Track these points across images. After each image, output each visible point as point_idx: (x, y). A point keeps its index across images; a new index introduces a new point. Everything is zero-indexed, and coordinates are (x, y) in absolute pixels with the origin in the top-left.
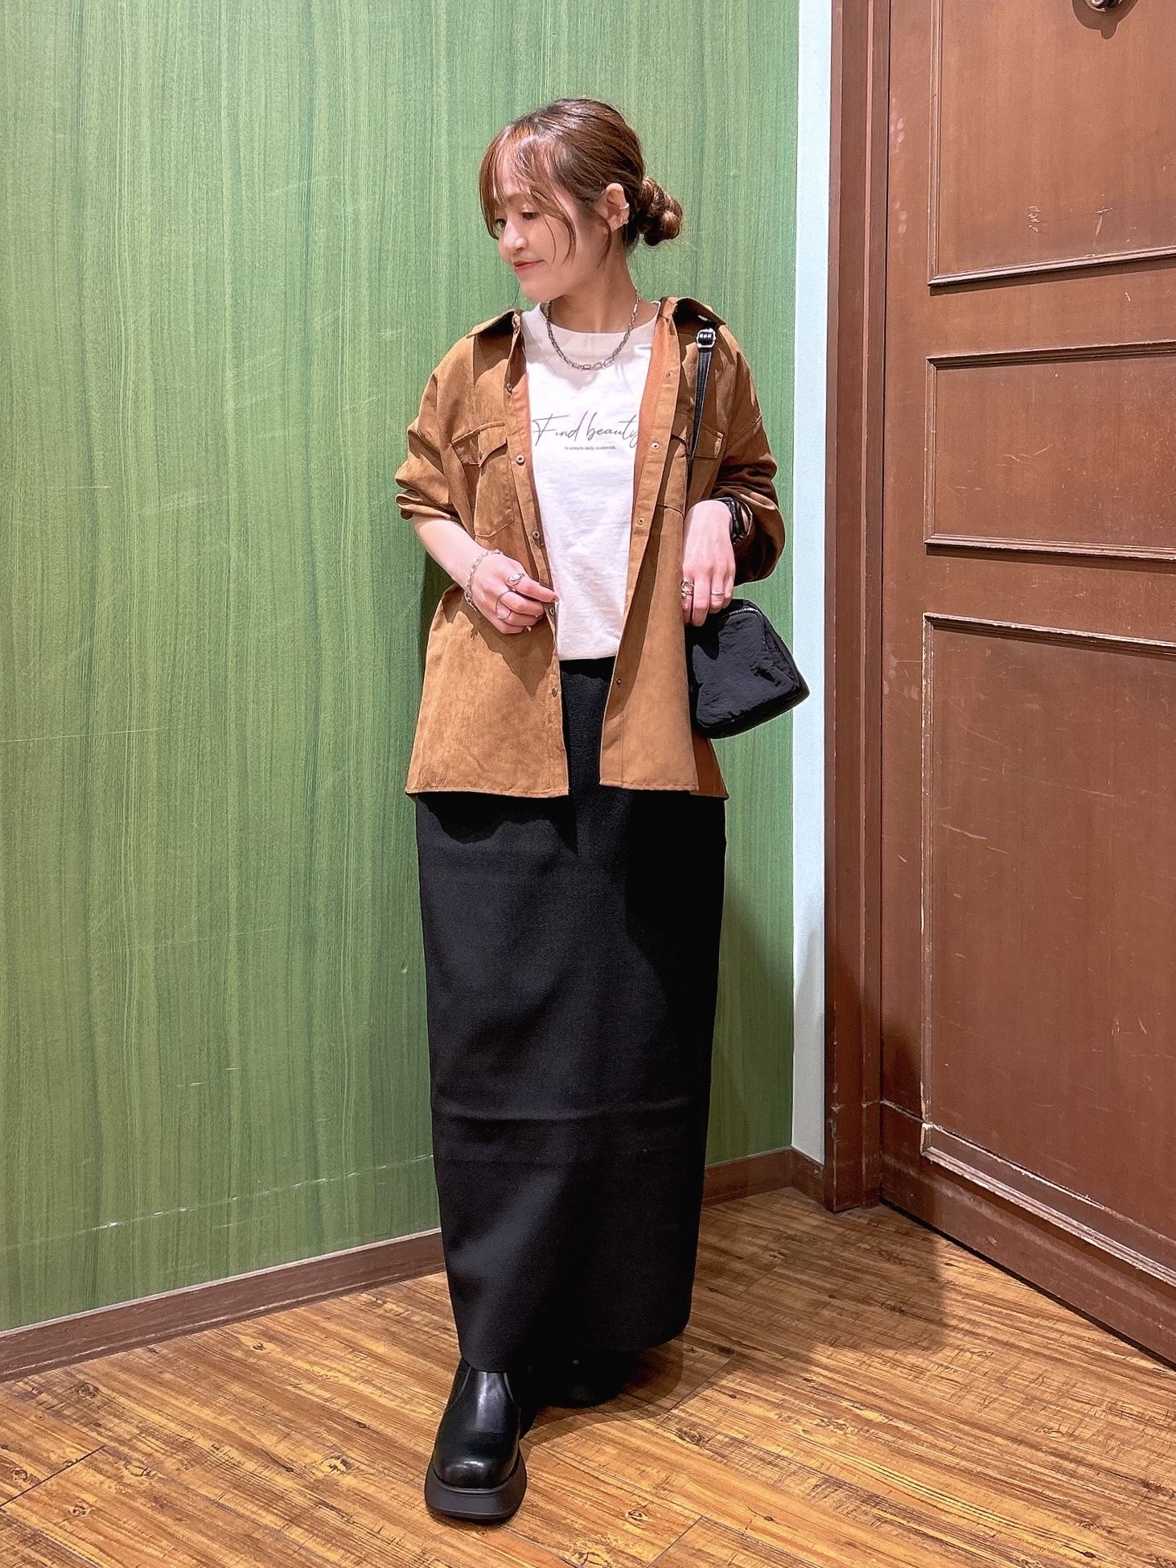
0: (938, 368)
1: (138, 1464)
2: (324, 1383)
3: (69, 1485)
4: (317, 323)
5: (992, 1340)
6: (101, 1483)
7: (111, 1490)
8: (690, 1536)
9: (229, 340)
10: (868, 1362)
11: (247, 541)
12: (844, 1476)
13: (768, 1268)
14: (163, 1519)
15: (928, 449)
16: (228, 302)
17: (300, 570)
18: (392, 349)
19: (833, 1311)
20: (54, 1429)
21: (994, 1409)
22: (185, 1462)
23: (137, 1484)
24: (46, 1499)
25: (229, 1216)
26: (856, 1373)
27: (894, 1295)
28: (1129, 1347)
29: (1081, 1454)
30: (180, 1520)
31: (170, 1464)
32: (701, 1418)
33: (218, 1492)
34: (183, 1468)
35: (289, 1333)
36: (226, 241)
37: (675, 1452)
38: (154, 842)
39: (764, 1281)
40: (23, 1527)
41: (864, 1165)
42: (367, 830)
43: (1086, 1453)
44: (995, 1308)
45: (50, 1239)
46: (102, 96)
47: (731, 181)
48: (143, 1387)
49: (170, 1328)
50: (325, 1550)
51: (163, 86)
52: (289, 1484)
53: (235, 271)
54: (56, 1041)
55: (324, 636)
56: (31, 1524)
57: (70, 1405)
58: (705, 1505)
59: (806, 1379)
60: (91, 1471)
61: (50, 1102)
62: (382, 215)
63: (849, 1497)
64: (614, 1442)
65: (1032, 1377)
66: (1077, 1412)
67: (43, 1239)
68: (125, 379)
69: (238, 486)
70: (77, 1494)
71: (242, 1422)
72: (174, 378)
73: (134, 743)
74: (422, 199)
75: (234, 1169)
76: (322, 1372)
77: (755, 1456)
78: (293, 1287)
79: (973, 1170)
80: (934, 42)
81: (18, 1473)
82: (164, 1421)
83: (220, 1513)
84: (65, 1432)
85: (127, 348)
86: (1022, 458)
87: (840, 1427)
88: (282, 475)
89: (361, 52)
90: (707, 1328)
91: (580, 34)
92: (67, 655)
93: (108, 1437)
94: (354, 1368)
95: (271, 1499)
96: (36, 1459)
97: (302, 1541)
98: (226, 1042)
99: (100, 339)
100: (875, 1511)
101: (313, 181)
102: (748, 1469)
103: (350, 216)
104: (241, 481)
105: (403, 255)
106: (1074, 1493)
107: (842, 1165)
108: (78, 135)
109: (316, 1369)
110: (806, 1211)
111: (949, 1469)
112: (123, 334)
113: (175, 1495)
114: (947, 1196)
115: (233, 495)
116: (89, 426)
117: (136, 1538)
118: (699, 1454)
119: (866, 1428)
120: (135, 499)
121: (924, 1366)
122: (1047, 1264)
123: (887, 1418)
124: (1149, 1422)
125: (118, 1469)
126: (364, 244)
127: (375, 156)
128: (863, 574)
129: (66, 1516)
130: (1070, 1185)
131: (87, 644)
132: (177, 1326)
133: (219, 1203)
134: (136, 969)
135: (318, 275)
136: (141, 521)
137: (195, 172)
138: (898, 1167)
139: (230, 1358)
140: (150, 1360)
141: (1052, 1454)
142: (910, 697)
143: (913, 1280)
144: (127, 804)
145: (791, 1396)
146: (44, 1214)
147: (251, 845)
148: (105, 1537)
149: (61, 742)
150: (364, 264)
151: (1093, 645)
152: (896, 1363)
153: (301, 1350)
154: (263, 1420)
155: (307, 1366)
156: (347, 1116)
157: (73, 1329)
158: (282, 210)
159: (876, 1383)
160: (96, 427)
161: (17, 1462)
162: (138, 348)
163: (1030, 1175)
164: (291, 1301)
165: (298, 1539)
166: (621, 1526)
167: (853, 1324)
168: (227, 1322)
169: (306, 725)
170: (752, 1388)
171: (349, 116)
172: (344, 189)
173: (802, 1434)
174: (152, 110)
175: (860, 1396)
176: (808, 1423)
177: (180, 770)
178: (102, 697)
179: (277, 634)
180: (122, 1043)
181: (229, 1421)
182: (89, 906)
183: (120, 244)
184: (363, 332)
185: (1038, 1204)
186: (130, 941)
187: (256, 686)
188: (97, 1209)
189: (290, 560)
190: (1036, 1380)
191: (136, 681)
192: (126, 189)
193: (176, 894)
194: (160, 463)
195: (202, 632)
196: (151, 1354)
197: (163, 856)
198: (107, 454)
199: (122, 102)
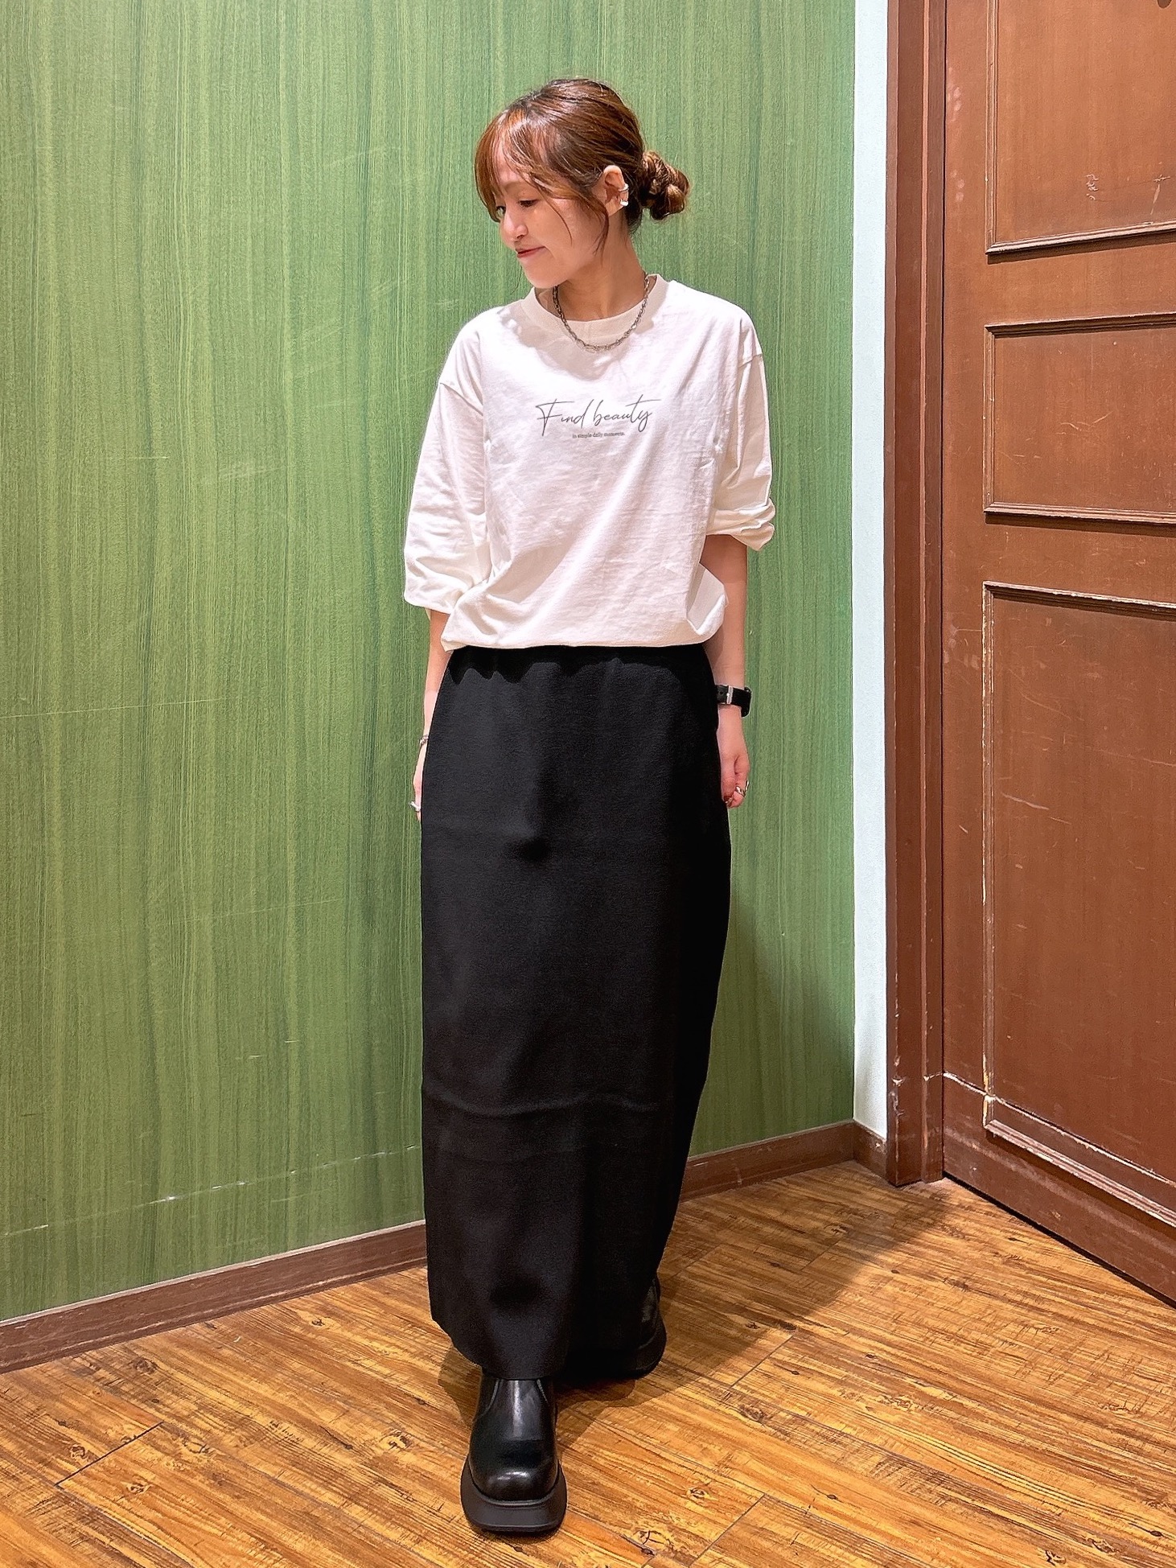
0: (996, 337)
1: (196, 1441)
2: (383, 1360)
3: (127, 1462)
4: (375, 292)
5: (1056, 1315)
7: (170, 1467)
8: (753, 1515)
9: (287, 310)
10: (932, 1338)
11: (305, 511)
12: (908, 1454)
13: (830, 1243)
14: (221, 1496)
15: (987, 417)
16: (287, 272)
17: (358, 538)
18: (449, 318)
19: (895, 1286)
20: (112, 1405)
21: (1059, 1386)
22: (244, 1439)
23: (195, 1461)
24: (104, 1476)
25: (287, 1189)
26: (919, 1349)
27: (958, 1270)
29: (1147, 1432)
30: (238, 1497)
31: (229, 1441)
32: (763, 1395)
33: (277, 1469)
34: (241, 1445)
35: (348, 1308)
36: (285, 214)
37: (734, 1428)
38: (213, 813)
39: (826, 1256)
40: (80, 1504)
41: (926, 1138)
43: (1153, 1430)
44: (1059, 1284)
45: (108, 1213)
46: (161, 68)
47: (788, 150)
48: (201, 1363)
49: (229, 1303)
50: (384, 1528)
51: (222, 58)
52: (349, 1461)
53: (293, 241)
54: (114, 1014)
55: (382, 606)
56: (89, 1502)
57: (128, 1381)
58: (768, 1483)
59: (868, 1356)
60: (149, 1447)
61: (108, 1074)
62: (440, 186)
63: (913, 1475)
64: (675, 1419)
65: (1097, 1353)
66: (1143, 1388)
67: (102, 1213)
68: (184, 350)
69: (296, 456)
70: (136, 1472)
71: (301, 1399)
72: (233, 349)
73: (192, 714)
75: (292, 1142)
76: (382, 1348)
77: (817, 1433)
78: (352, 1262)
79: (1036, 1143)
81: (75, 1449)
82: (223, 1398)
83: (280, 1491)
84: (122, 1408)
85: (185, 319)
86: (1081, 426)
87: (903, 1404)
88: (341, 445)
89: (419, 24)
90: (768, 1303)
91: (636, 4)
92: (125, 626)
93: (167, 1413)
94: (413, 1344)
95: (329, 1476)
96: (95, 1436)
97: (360, 1519)
98: (285, 1014)
99: (158, 310)
100: (940, 1489)
101: (371, 152)
102: (811, 1446)
103: (408, 186)
104: (300, 453)
105: (460, 225)
106: (1139, 1471)
107: (905, 1138)
108: (137, 107)
109: (375, 1344)
110: (868, 1185)
111: (1014, 1447)
112: (182, 305)
113: (234, 1472)
114: (1011, 1170)
115: (291, 465)
116: (147, 396)
117: (195, 1516)
118: (761, 1431)
119: (930, 1405)
120: (193, 470)
121: (988, 1342)
122: (1112, 1239)
123: (951, 1395)
125: (176, 1445)
126: (422, 215)
127: (433, 126)
128: (923, 543)
129: (124, 1493)
130: (1134, 1158)
131: (145, 615)
132: (237, 1301)
133: (277, 1176)
134: (195, 938)
135: (376, 246)
136: (199, 491)
137: (253, 143)
138: (960, 1140)
139: (289, 1334)
140: (208, 1336)
141: (1119, 1431)
142: (971, 668)
143: (976, 1255)
145: (853, 1372)
146: (101, 1189)
147: (310, 816)
148: (164, 1515)
149: (119, 714)
150: (422, 235)
151: (1154, 614)
152: (959, 1339)
153: (361, 1326)
154: (322, 1397)
155: (366, 1342)
156: (406, 1089)
157: (131, 1304)
158: (340, 180)
159: (940, 1359)
160: (155, 398)
161: (76, 1439)
162: (196, 319)
163: (1094, 1148)
164: (349, 1276)
165: (357, 1517)
166: (682, 1504)
167: (916, 1299)
168: (285, 1297)
169: (364, 695)
170: (814, 1364)
171: (407, 89)
172: (402, 160)
173: (866, 1411)
174: (210, 82)
175: (923, 1372)
176: (872, 1399)
177: (238, 741)
178: (160, 668)
179: (335, 604)
180: (180, 1015)
181: (287, 1397)
182: (147, 878)
183: (178, 216)
184: (421, 302)
185: (1102, 1178)
186: (188, 913)
187: (314, 655)
188: (155, 1183)
189: (348, 530)
190: (1102, 1356)
191: (194, 651)
192: (185, 161)
193: (234, 865)
194: (218, 434)
195: (260, 603)
196: (209, 1330)
197: (221, 827)
198: (166, 425)
199: (181, 74)
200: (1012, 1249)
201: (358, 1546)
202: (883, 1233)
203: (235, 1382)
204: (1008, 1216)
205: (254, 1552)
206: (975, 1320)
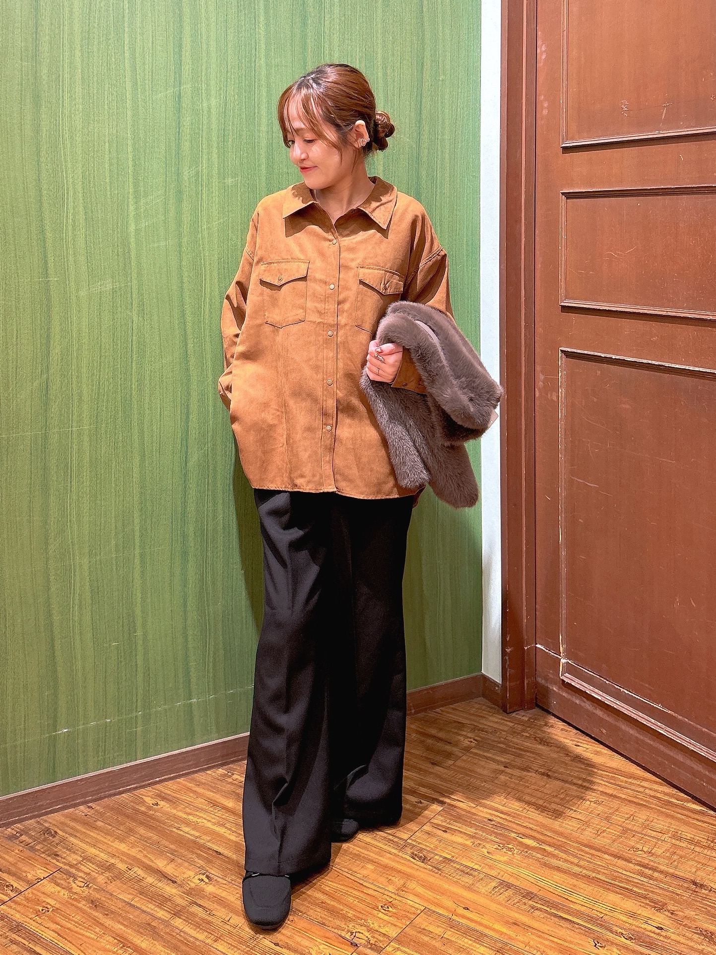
0: (567, 198)
1: (80, 879)
2: (196, 827)
3: (39, 894)
4: (186, 174)
5: (603, 793)
6: (59, 892)
7: (65, 897)
8: (418, 920)
9: (131, 186)
10: (527, 808)
11: (143, 310)
12: (512, 881)
13: (467, 749)
14: (97, 914)
15: (562, 247)
16: (131, 163)
17: (176, 327)
18: (232, 190)
19: (506, 776)
20: (30, 858)
21: (604, 837)
22: (111, 878)
23: (81, 892)
24: (25, 903)
25: (136, 724)
26: (519, 815)
27: (543, 765)
28: (686, 796)
29: (656, 865)
30: (107, 915)
31: (101, 879)
32: (425, 845)
33: (130, 897)
34: (109, 882)
35: (175, 795)
36: (129, 126)
37: (410, 867)
38: (88, 497)
39: (465, 757)
40: (11, 921)
41: (525, 684)
42: (219, 486)
43: (659, 864)
44: (605, 773)
45: (26, 741)
46: (51, 38)
47: (440, 83)
48: (85, 831)
49: (101, 793)
50: (195, 932)
51: (89, 31)
52: (174, 891)
53: (134, 144)
54: (29, 620)
55: (192, 368)
56: (16, 919)
57: (39, 843)
58: (427, 900)
59: (489, 820)
60: (53, 884)
61: (25, 657)
62: (225, 109)
63: (515, 894)
64: (372, 861)
65: (627, 816)
66: (654, 837)
67: (22, 741)
68: (67, 212)
69: (137, 276)
70: (44, 899)
71: (145, 852)
72: (97, 211)
73: (75, 436)
74: (250, 98)
75: (139, 694)
76: (195, 819)
77: (458, 869)
78: (177, 766)
79: (592, 688)
81: (7, 886)
82: (98, 852)
83: (132, 910)
84: (36, 860)
85: (68, 193)
86: (618, 255)
87: (510, 849)
88: (165, 270)
89: (211, 8)
90: (430, 788)
92: (33, 383)
93: (63, 863)
94: (213, 816)
95: (162, 901)
96: (19, 878)
97: (181, 927)
98: (134, 618)
99: (51, 188)
100: (531, 902)
101: (182, 88)
102: (454, 877)
103: (205, 109)
104: (139, 274)
106: (650, 889)
107: (512, 684)
108: (36, 63)
109: (191, 817)
110: (491, 713)
111: (575, 875)
112: (65, 185)
114: (576, 704)
115: (135, 282)
116: (44, 241)
117: (80, 927)
118: (424, 868)
119: (526, 850)
120: (74, 286)
121: (561, 810)
122: (636, 745)
123: (539, 843)
124: (698, 844)
125: (69, 883)
126: (214, 126)
127: (221, 71)
128: (523, 323)
129: (38, 913)
130: (650, 698)
131: (45, 376)
132: (105, 792)
133: (130, 716)
134: (78, 572)
135: (186, 146)
136: (77, 299)
137: (109, 84)
138: (546, 685)
139: (138, 812)
140: (89, 813)
141: (638, 865)
142: (553, 401)
143: (555, 756)
144: (71, 474)
145: (480, 830)
146: (22, 726)
147: (148, 497)
148: (61, 926)
149: (30, 437)
150: (214, 138)
151: (661, 369)
152: (544, 808)
153: (182, 806)
154: (158, 851)
155: (185, 816)
156: (209, 661)
157: (41, 795)
158: (163, 106)
159: (532, 821)
160: (49, 243)
161: (7, 880)
162: (75, 193)
163: (626, 691)
164: (175, 775)
165: (179, 926)
166: (376, 915)
167: (519, 784)
168: (136, 788)
169: (181, 422)
170: (456, 826)
171: (204, 47)
172: (201, 92)
173: (487, 854)
174: (82, 46)
175: (522, 829)
176: (491, 847)
177: (103, 451)
178: (54, 408)
179: (162, 367)
180: (70, 620)
181: (137, 852)
182: (48, 536)
183: (63, 130)
184: (214, 181)
185: (631, 709)
186: (74, 557)
187: (150, 400)
188: (55, 721)
189: (171, 321)
190: (629, 818)
191: (76, 398)
192: (66, 95)
193: (102, 528)
194: (89, 264)
195: (116, 367)
196: (89, 810)
197: (93, 505)
198: (56, 259)
199: (63, 42)
200: (577, 752)
201: (179, 944)
202: (499, 743)
203: (105, 843)
204: (575, 731)
205: (116, 949)
206: (554, 796)
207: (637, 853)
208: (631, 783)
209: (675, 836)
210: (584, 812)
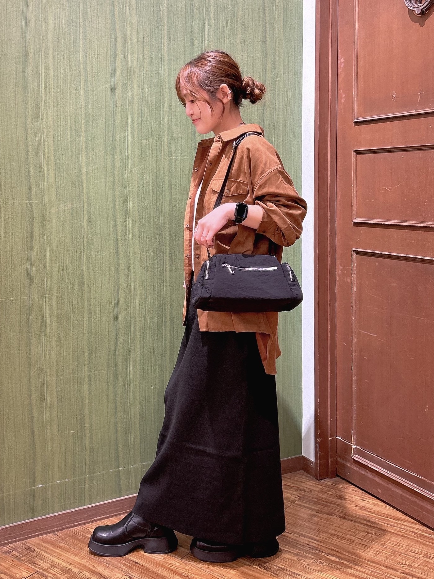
0: (357, 154)
4: (118, 137)
5: (380, 529)
9: (84, 144)
10: (332, 538)
11: (91, 222)
13: (293, 502)
15: (354, 185)
16: (83, 130)
17: (111, 233)
18: (146, 148)
19: (318, 518)
20: (18, 565)
21: (380, 556)
22: (69, 577)
25: (85, 483)
26: (326, 542)
27: (342, 512)
28: (432, 531)
29: (414, 573)
36: (82, 106)
37: (258, 573)
38: (56, 338)
39: (291, 507)
41: (330, 461)
42: (138, 334)
43: (416, 572)
44: (381, 517)
45: (16, 492)
46: (34, 50)
47: (277, 82)
48: (52, 549)
49: (62, 526)
51: (58, 46)
53: (85, 118)
54: (18, 415)
55: (121, 259)
57: (24, 556)
59: (308, 545)
61: (16, 439)
62: (143, 96)
65: (395, 543)
66: (413, 557)
67: (14, 492)
68: (44, 160)
69: (87, 201)
71: (90, 562)
72: (63, 159)
73: (47, 300)
74: (158, 90)
75: (87, 464)
77: (288, 574)
79: (372, 464)
80: (355, 28)
82: (61, 562)
84: (22, 566)
85: (44, 148)
86: (390, 189)
87: (321, 563)
88: (104, 196)
89: (134, 33)
91: (218, 26)
92: (22, 266)
93: (39, 568)
96: (11, 577)
98: (84, 415)
99: (34, 144)
101: (116, 83)
103: (130, 96)
104: (89, 200)
105: (150, 111)
107: (321, 462)
108: (25, 66)
110: (308, 480)
112: (43, 142)
114: (362, 474)
115: (85, 204)
116: (30, 177)
118: (267, 574)
119: (331, 563)
120: (48, 206)
121: (353, 539)
122: (400, 499)
123: (339, 559)
126: (135, 107)
127: (140, 73)
128: (329, 234)
130: (409, 469)
131: (29, 262)
132: (65, 525)
133: (81, 477)
134: (49, 387)
135: (118, 119)
136: (50, 214)
137: (70, 80)
138: (343, 463)
139: (86, 537)
140: (55, 538)
141: (403, 573)
142: (347, 282)
143: (348, 506)
144: (45, 324)
145: (302, 551)
146: (13, 482)
147: (93, 339)
149: (20, 300)
150: (136, 115)
151: (417, 261)
152: (342, 538)
154: (99, 561)
156: (130, 444)
157: (25, 526)
158: (104, 94)
159: (335, 546)
160: (32, 178)
162: (48, 148)
163: (394, 465)
164: (109, 515)
167: (326, 523)
168: (84, 523)
169: (114, 292)
170: (286, 549)
171: (130, 58)
172: (128, 86)
173: (307, 566)
174: (53, 56)
175: (329, 551)
176: (309, 561)
177: (65, 310)
178: (35, 283)
179: (102, 258)
180: (44, 416)
181: (85, 562)
182: (31, 363)
183: (41, 108)
184: (135, 141)
185: (397, 476)
186: (46, 376)
187: (95, 278)
188: (34, 480)
189: (108, 229)
190: (397, 544)
191: (48, 276)
192: (44, 86)
193: (64, 358)
194: (57, 192)
195: (73, 257)
196: (55, 536)
197: (59, 344)
198: (37, 189)
199: (42, 53)
200: (362, 504)
202: (313, 498)
203: (65, 556)
204: (361, 491)
206: (348, 531)
207: (402, 566)
208: (397, 523)
209: (426, 556)
210: (368, 541)
